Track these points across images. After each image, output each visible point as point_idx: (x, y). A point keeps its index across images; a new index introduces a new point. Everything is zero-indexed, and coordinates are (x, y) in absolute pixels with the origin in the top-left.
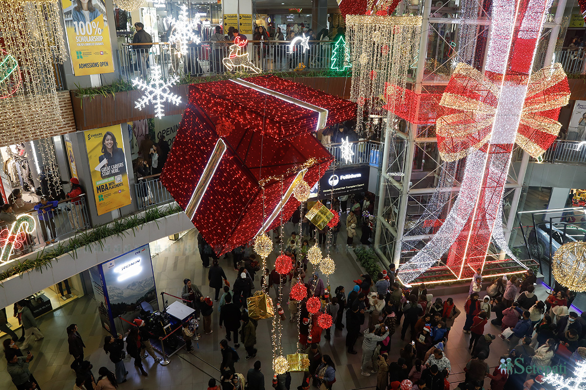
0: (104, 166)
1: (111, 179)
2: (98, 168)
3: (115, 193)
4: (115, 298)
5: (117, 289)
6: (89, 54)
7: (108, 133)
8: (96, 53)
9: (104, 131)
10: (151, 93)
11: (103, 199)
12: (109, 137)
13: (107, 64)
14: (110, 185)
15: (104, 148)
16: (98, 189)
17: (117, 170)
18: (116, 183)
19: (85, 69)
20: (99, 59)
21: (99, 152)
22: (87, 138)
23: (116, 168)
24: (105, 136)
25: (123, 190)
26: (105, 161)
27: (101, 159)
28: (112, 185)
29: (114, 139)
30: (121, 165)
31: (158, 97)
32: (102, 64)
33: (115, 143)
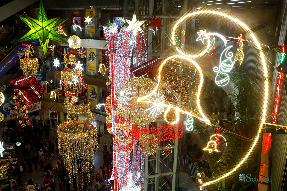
1: (93, 98)
2: (90, 94)
3: (93, 102)
6: (91, 67)
7: (93, 87)
8: (93, 67)
9: (93, 86)
15: (92, 90)
17: (94, 97)
18: (94, 100)
19: (90, 71)
20: (93, 69)
21: (91, 91)
22: (88, 86)
23: (94, 96)
26: (92, 93)
27: (91, 93)
29: (94, 89)
32: (94, 70)
33: (95, 90)
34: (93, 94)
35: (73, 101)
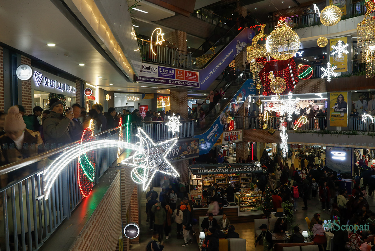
0: (336, 107)
1: (339, 113)
2: (334, 107)
3: (340, 119)
4: (329, 165)
5: (331, 161)
7: (341, 94)
8: (340, 65)
10: (328, 74)
11: (333, 120)
12: (341, 96)
13: (345, 68)
14: (338, 115)
15: (338, 100)
16: (332, 116)
17: (342, 111)
18: (341, 115)
21: (335, 101)
23: (342, 109)
24: (339, 96)
25: (344, 120)
26: (337, 106)
27: (336, 104)
28: (339, 116)
29: (343, 97)
30: (345, 109)
31: (329, 74)
32: (342, 69)
33: (343, 99)
34: (339, 107)
35: (299, 123)
